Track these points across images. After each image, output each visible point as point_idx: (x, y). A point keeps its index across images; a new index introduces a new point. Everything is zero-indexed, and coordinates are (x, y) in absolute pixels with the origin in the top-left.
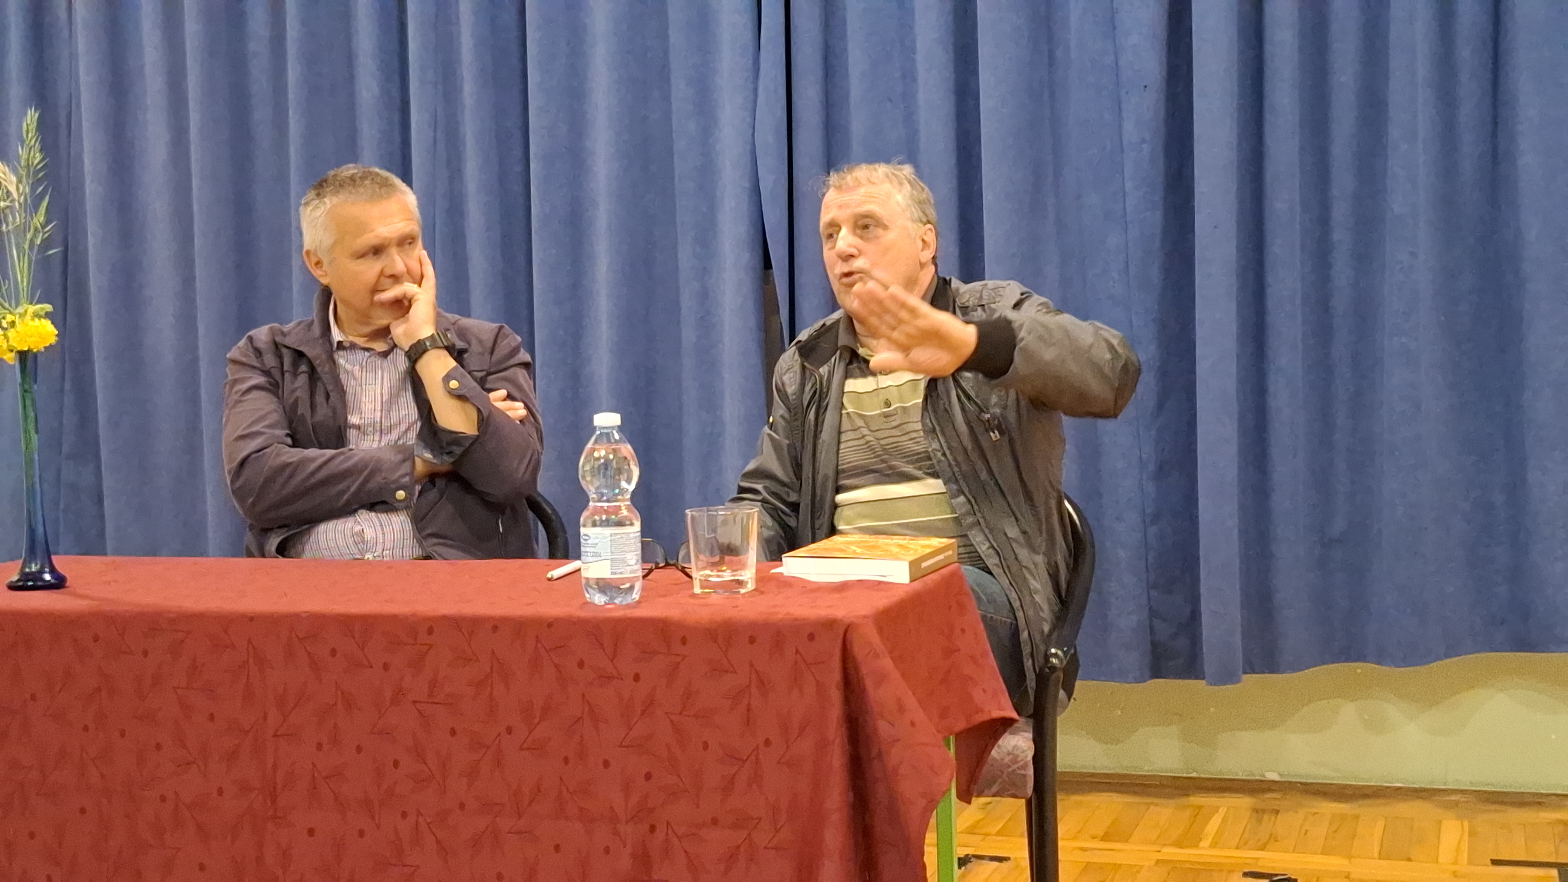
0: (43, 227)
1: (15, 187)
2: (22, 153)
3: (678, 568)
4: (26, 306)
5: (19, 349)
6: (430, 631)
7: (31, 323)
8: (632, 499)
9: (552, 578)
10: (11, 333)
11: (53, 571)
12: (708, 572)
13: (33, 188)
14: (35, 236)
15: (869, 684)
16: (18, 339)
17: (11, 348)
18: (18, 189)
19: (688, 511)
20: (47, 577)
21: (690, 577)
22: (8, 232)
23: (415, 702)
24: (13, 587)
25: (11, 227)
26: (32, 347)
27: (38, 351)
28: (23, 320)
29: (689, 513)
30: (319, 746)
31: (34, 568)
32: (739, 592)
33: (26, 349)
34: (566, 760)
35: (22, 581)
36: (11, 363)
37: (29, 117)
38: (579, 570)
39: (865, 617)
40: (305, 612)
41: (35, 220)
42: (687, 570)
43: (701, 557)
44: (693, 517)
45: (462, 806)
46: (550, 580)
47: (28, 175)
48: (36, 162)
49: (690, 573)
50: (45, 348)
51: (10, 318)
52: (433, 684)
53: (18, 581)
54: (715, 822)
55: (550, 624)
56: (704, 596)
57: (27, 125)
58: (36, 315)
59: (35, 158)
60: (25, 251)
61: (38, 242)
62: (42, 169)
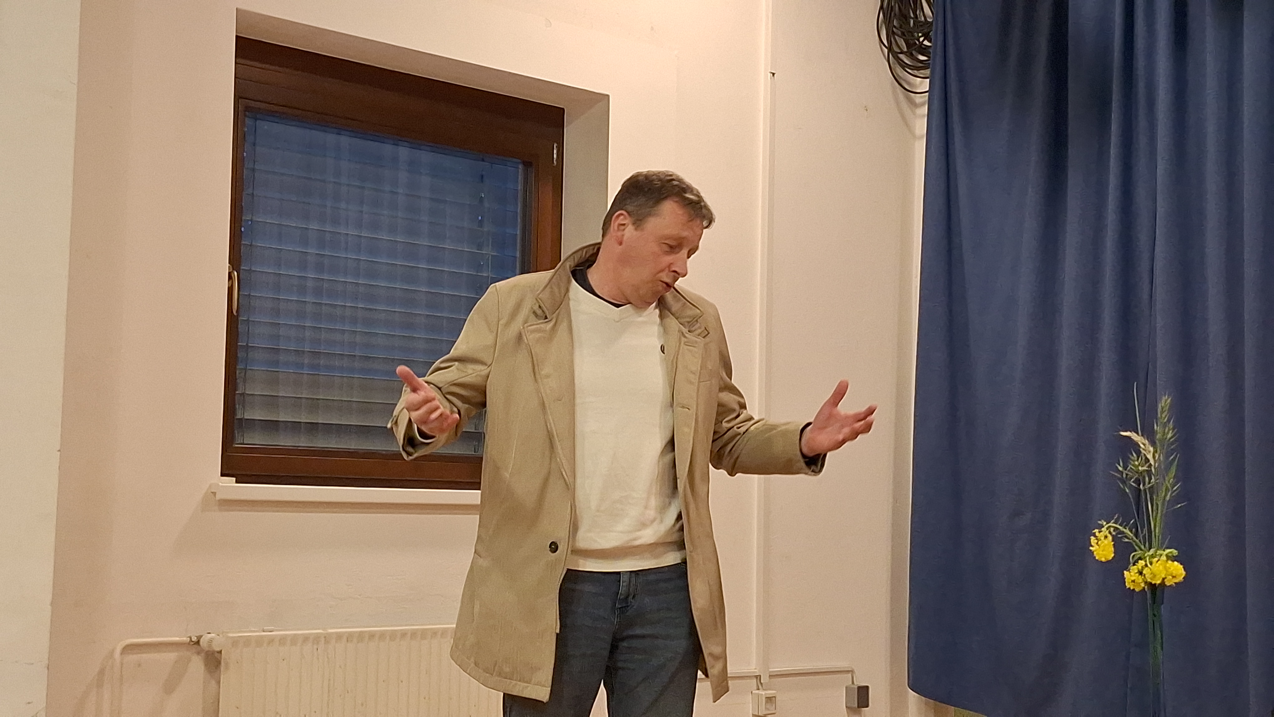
0: (1173, 487)
1: (1151, 454)
2: (1157, 428)
5: (1153, 582)
13: (1167, 457)
14: (1166, 495)
16: (1152, 575)
17: (1146, 582)
18: (1154, 457)
22: (1145, 490)
25: (1147, 486)
27: (1167, 585)
33: (1159, 582)
37: (1163, 401)
41: (1166, 482)
47: (1163, 446)
48: (1169, 436)
50: (1176, 583)
57: (1162, 407)
58: (1168, 557)
59: (1168, 433)
60: (1157, 505)
61: (1168, 498)
62: (1175, 442)
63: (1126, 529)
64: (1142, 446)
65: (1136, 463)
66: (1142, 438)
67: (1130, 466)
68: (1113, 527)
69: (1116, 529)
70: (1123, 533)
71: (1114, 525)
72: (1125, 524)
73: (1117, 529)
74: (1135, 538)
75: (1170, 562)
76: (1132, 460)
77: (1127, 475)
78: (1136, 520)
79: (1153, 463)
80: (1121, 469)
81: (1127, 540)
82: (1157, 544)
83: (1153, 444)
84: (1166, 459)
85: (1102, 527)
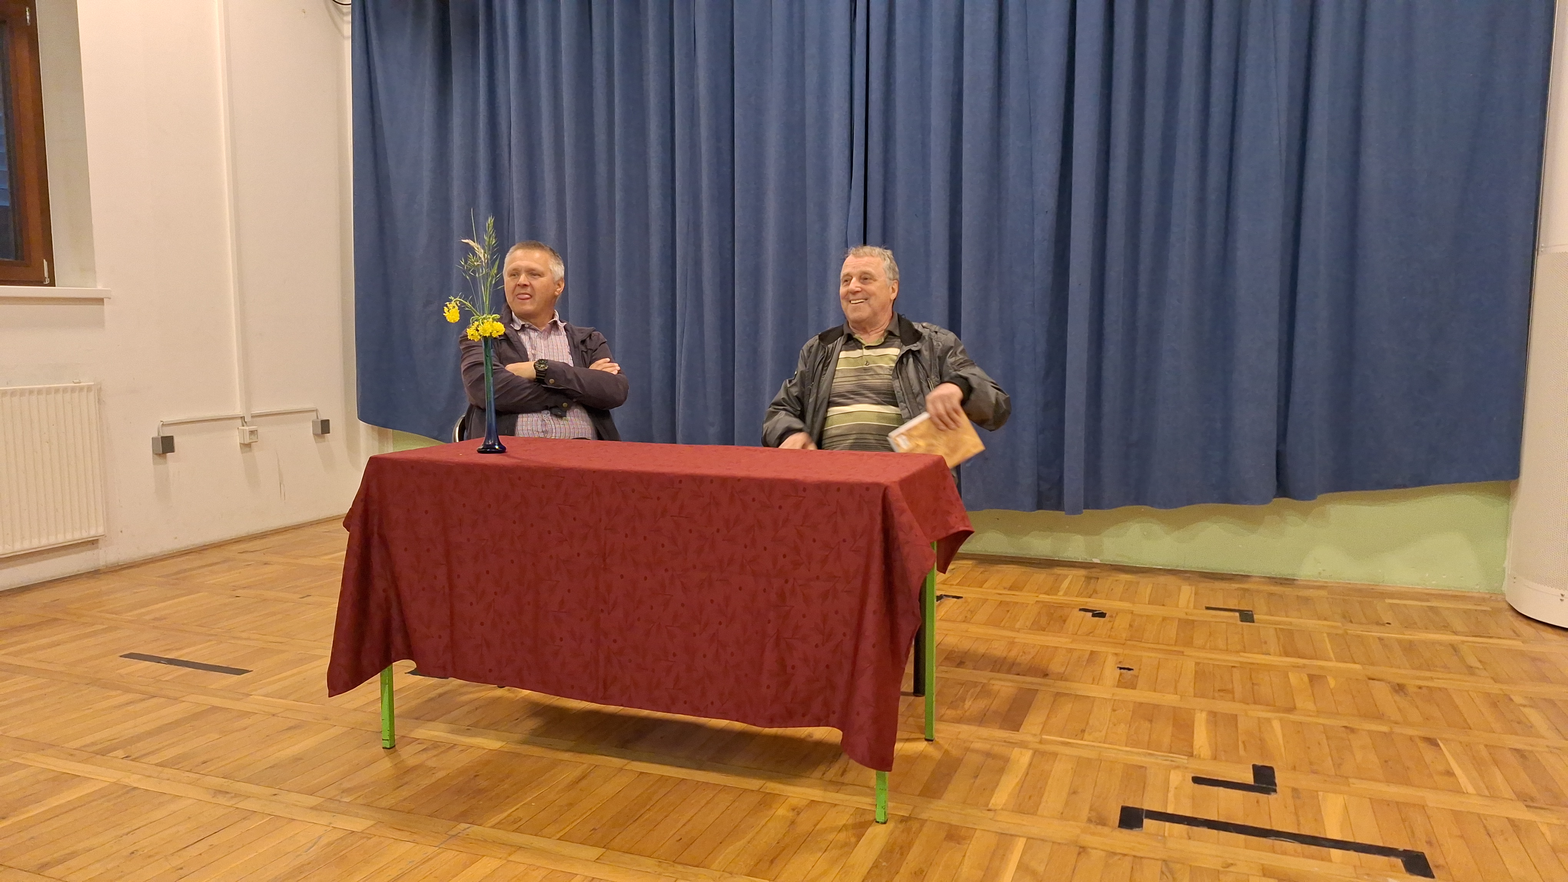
1: (483, 254)
2: (487, 238)
4: (487, 316)
5: (484, 335)
6: (680, 482)
7: (491, 324)
10: (480, 328)
11: (499, 444)
13: (492, 255)
14: (492, 281)
15: (896, 514)
16: (484, 331)
18: (484, 257)
20: (497, 447)
22: (479, 277)
23: (672, 516)
24: (481, 452)
25: (481, 275)
28: (487, 322)
30: (626, 536)
31: (490, 443)
33: (488, 336)
34: (746, 547)
35: (485, 449)
37: (489, 220)
39: (895, 482)
41: (492, 271)
45: (695, 567)
47: (489, 250)
48: (494, 243)
51: (479, 320)
52: (681, 508)
53: (483, 448)
54: (818, 578)
57: (488, 224)
58: (494, 319)
59: (492, 241)
60: (487, 287)
61: (494, 282)
62: (496, 247)
63: (467, 302)
64: (476, 249)
65: (473, 261)
66: (477, 244)
67: (470, 262)
69: (460, 302)
70: (465, 305)
71: (460, 300)
72: (466, 299)
74: (473, 308)
75: (495, 322)
76: (471, 259)
77: (468, 267)
78: (473, 297)
79: (484, 261)
80: (463, 263)
81: (467, 309)
82: (486, 312)
83: (483, 248)
84: (491, 258)
85: (452, 300)
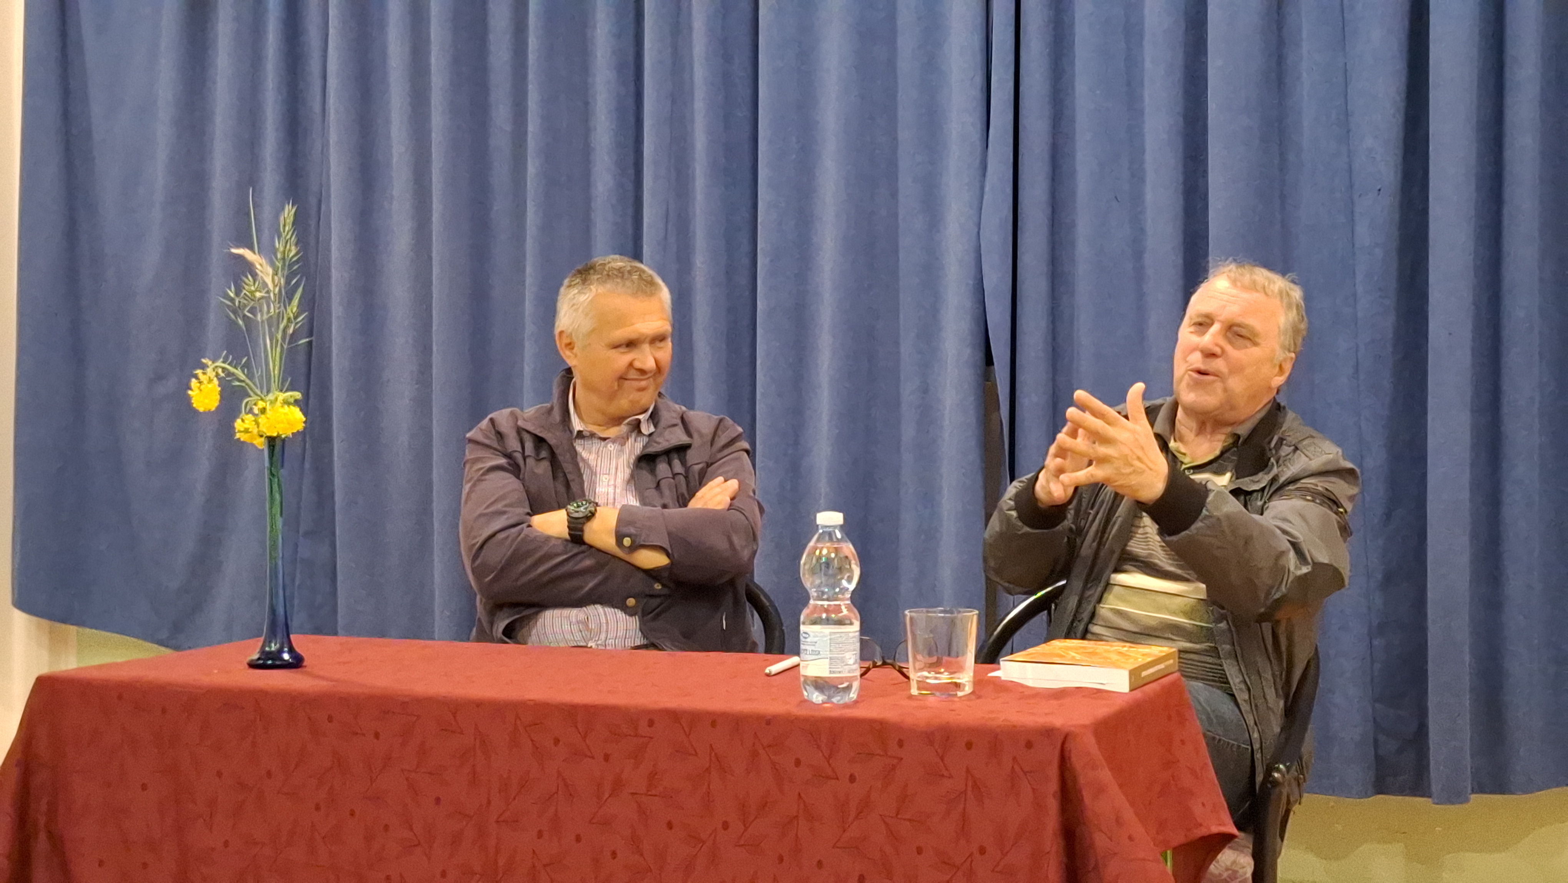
0: (296, 318)
1: (270, 277)
2: (279, 245)
3: (895, 668)
4: (277, 393)
5: (269, 434)
6: (651, 723)
7: (281, 410)
8: (852, 599)
9: (770, 674)
10: (262, 419)
11: (291, 651)
12: (925, 674)
13: (289, 280)
14: (287, 326)
15: (1088, 797)
16: (267, 425)
17: (261, 434)
18: (273, 280)
19: (907, 612)
20: (286, 656)
21: (907, 678)
22: (263, 322)
23: (633, 794)
24: (253, 665)
25: (265, 317)
26: (281, 433)
27: (286, 437)
28: (273, 407)
29: (908, 614)
30: (540, 834)
31: (274, 647)
32: (956, 694)
33: (275, 434)
34: (781, 859)
35: (262, 659)
36: (260, 447)
37: (286, 212)
38: (798, 665)
39: (1085, 726)
40: (530, 700)
41: (289, 310)
42: (904, 670)
43: (919, 657)
44: (911, 618)
46: (768, 675)
47: (283, 268)
48: (291, 255)
49: (906, 673)
50: (293, 433)
51: (261, 404)
52: (652, 777)
53: (259, 659)
55: (769, 721)
56: (920, 698)
57: (284, 218)
58: (286, 402)
59: (290, 250)
60: (278, 341)
61: (291, 331)
62: (297, 262)
63: (237, 369)
64: (258, 266)
65: (253, 288)
66: (259, 257)
67: (244, 291)
68: (221, 367)
69: (224, 369)
70: (233, 374)
71: (223, 365)
72: (234, 362)
73: (227, 370)
74: (248, 381)
75: (290, 408)
76: (247, 285)
77: (240, 302)
78: (249, 359)
79: (272, 289)
80: (232, 295)
81: (236, 383)
82: (274, 386)
83: (272, 265)
84: (288, 282)
85: (208, 367)
